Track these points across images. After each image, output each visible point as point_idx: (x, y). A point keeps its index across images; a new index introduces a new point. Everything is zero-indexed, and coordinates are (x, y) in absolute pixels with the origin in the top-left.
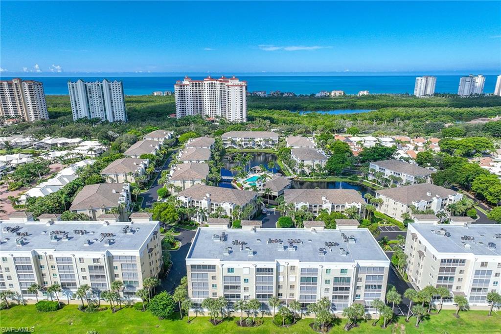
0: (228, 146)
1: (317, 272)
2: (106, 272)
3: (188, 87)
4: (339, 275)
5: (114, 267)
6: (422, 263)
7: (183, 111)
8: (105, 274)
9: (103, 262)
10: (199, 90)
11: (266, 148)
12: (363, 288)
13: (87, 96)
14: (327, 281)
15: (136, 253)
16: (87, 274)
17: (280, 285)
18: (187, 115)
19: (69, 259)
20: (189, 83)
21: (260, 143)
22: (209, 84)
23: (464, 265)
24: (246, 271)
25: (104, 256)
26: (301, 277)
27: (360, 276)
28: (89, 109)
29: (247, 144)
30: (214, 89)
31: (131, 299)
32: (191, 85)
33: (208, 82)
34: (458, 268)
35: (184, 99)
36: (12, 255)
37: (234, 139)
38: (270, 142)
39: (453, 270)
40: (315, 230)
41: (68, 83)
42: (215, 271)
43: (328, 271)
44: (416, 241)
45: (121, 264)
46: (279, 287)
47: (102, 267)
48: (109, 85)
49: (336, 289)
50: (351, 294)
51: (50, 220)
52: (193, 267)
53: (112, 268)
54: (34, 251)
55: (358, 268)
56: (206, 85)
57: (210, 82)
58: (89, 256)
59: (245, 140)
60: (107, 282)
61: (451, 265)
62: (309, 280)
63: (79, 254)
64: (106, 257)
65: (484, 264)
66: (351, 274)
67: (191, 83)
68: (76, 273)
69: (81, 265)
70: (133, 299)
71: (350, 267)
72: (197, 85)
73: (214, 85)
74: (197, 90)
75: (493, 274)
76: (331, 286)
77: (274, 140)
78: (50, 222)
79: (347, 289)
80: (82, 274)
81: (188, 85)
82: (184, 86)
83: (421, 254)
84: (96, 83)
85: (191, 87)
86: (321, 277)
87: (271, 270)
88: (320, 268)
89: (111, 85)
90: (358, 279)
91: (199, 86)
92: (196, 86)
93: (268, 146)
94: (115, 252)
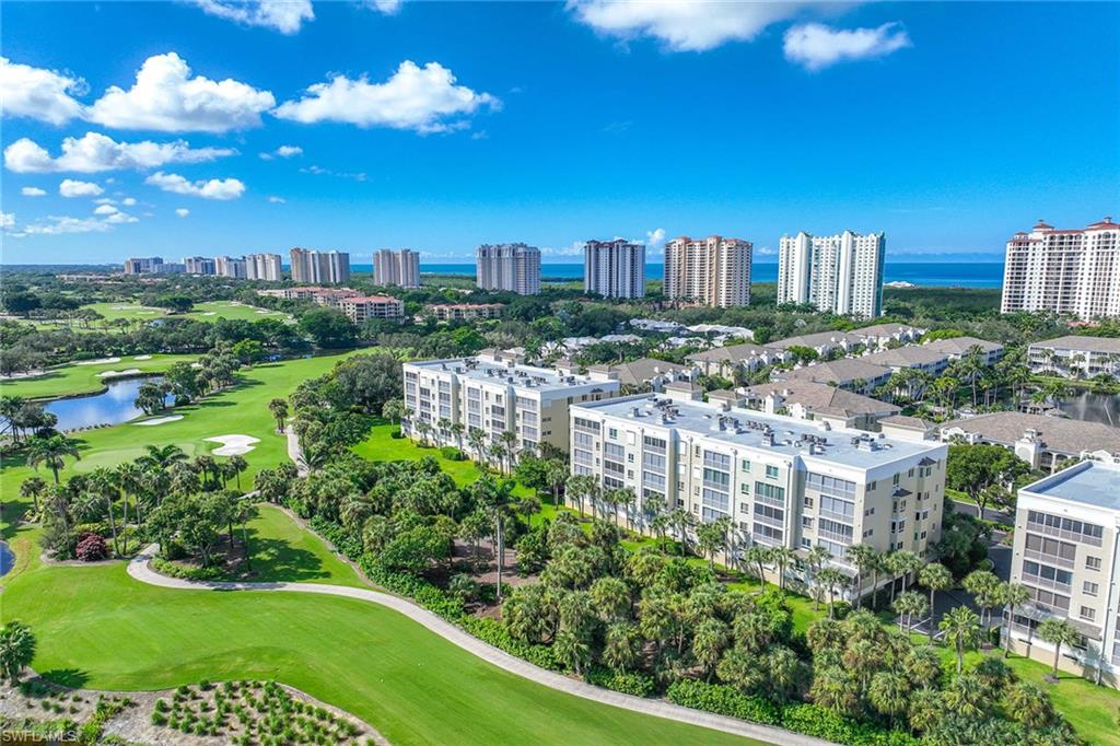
2: (787, 505)
3: (1040, 246)
5: (806, 499)
7: (1016, 299)
9: (784, 481)
10: (1068, 254)
13: (810, 266)
16: (751, 500)
18: (1025, 308)
19: (726, 459)
20: (1041, 237)
22: (1099, 236)
25: (790, 465)
28: (808, 288)
30: (1110, 250)
32: (1048, 241)
33: (1096, 233)
35: (1022, 276)
36: (643, 431)
45: (822, 496)
47: (780, 492)
48: (854, 242)
53: (801, 501)
56: (1090, 240)
57: (1102, 232)
58: (761, 457)
63: (745, 453)
64: (792, 469)
67: (1048, 236)
68: (731, 493)
69: (743, 478)
72: (1066, 240)
73: (1111, 239)
74: (1062, 254)
80: (741, 498)
81: (1041, 241)
82: (1027, 244)
84: (830, 239)
85: (1046, 247)
89: (858, 244)
91: (1071, 243)
92: (1062, 243)
94: (814, 465)
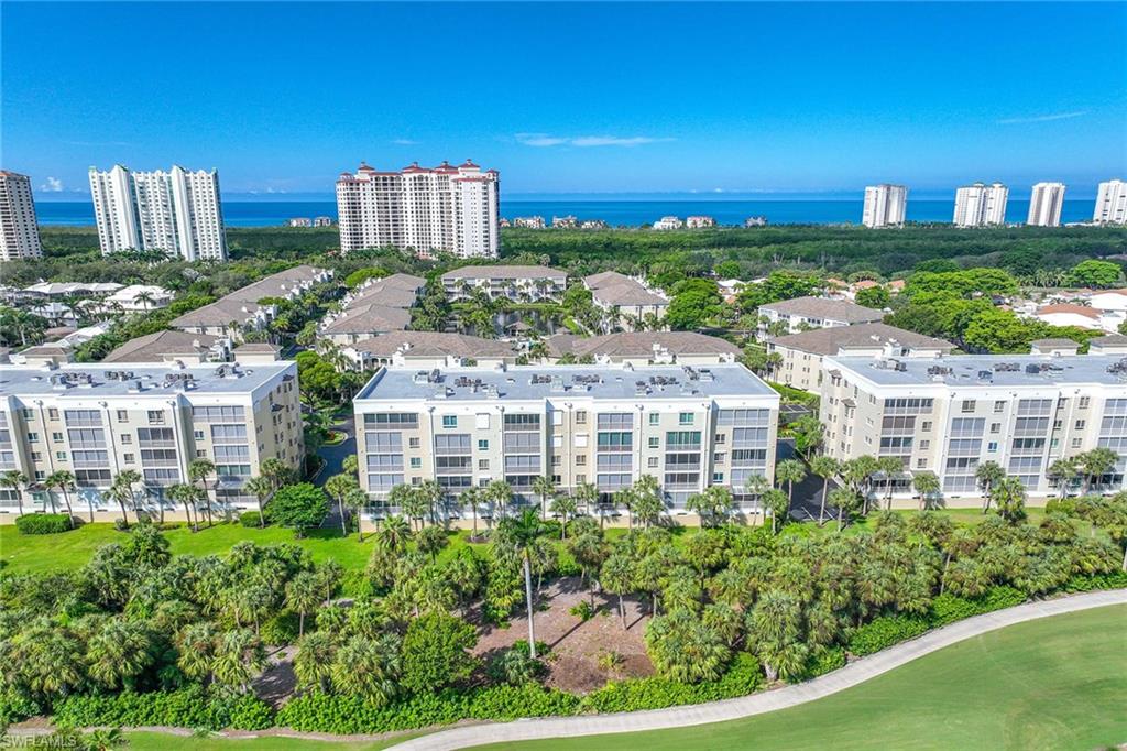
0: (456, 298)
1: (632, 420)
2: (178, 444)
3: (368, 186)
4: (677, 427)
5: (196, 433)
6: (851, 423)
7: (356, 236)
8: (176, 448)
9: (171, 420)
10: (391, 194)
11: (540, 300)
12: (728, 459)
13: (136, 204)
14: (653, 442)
15: (245, 400)
16: (135, 448)
17: (555, 454)
18: (365, 245)
19: (94, 414)
20: (368, 178)
21: (525, 291)
22: (415, 179)
23: (930, 412)
24: (482, 422)
25: (174, 404)
26: (599, 434)
27: (719, 431)
28: (140, 232)
29: (497, 293)
30: (425, 191)
31: (233, 505)
32: (374, 182)
33: (412, 176)
34: (920, 418)
35: (358, 214)
37: (469, 282)
38: (549, 289)
39: (910, 422)
40: (630, 365)
41: (90, 175)
42: (416, 427)
43: (654, 417)
44: (838, 385)
45: (212, 426)
46: (552, 460)
47: (168, 433)
48: (187, 179)
49: (671, 459)
50: (702, 469)
51: (51, 360)
52: (368, 417)
53: (190, 436)
54: (15, 399)
55: (716, 414)
56: (407, 182)
57: (417, 175)
58: (139, 406)
59: (495, 283)
60: (179, 467)
61: (906, 412)
62: (615, 440)
63: (116, 403)
64: (177, 407)
65: (968, 405)
66: (701, 424)
67: (374, 177)
68: (109, 446)
69: (121, 429)
70: (239, 505)
71: (699, 407)
72: (388, 181)
73: (424, 181)
74: (386, 194)
75: (987, 427)
76: (661, 452)
77: (556, 282)
78: (49, 364)
79: (695, 459)
80: (123, 449)
81: (368, 182)
82: (358, 184)
83: (848, 404)
84: (155, 175)
85: (374, 187)
86: (640, 433)
87: (536, 418)
88: (636, 411)
89: (192, 180)
90: (717, 438)
91: (392, 184)
92: (385, 184)
93: (543, 296)
94: (195, 399)
